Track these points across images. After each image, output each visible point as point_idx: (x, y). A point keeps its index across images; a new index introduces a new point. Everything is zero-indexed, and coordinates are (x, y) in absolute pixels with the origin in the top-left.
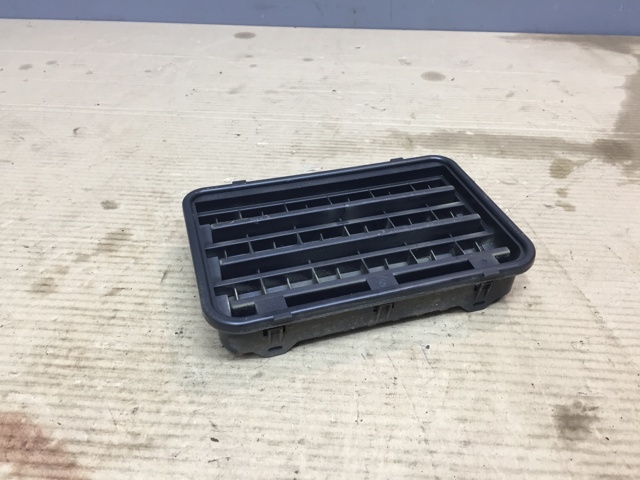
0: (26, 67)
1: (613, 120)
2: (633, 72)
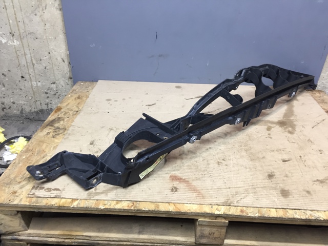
0: (124, 99)
1: (283, 115)
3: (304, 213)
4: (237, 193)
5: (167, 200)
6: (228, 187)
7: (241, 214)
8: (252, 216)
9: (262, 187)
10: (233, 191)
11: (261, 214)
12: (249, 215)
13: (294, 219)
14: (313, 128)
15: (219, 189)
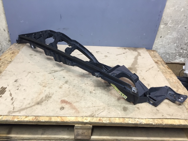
1: (131, 64)
2: (136, 55)
3: (134, 120)
4: (98, 109)
5: (57, 115)
6: (94, 106)
7: (99, 121)
8: (105, 122)
9: (113, 106)
10: (97, 108)
11: (110, 121)
12: (104, 122)
13: (128, 123)
14: (146, 71)
15: (89, 107)
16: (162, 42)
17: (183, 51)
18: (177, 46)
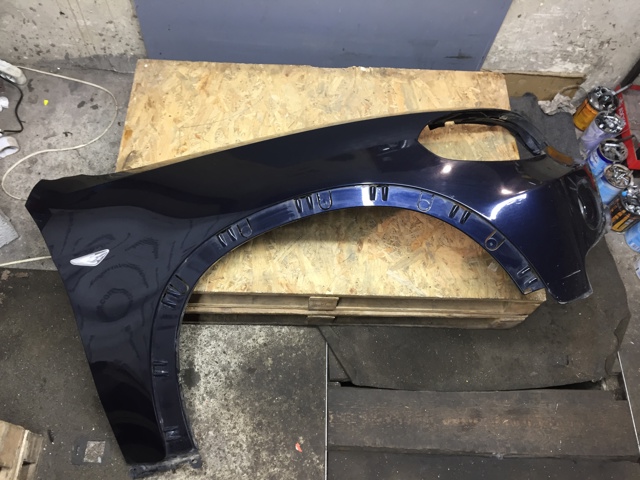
16: (522, 26)
17: (574, 49)
18: (560, 38)
